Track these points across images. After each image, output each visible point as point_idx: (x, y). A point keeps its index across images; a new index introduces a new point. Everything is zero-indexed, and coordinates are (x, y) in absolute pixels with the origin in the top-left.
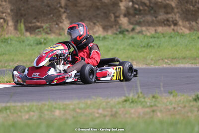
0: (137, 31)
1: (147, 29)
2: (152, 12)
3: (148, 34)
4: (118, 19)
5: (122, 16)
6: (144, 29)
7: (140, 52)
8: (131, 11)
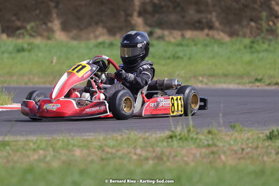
0: (156, 35)
1: (171, 33)
2: (178, 9)
3: (173, 40)
4: (129, 18)
5: (135, 14)
6: (166, 33)
7: (164, 65)
8: (149, 8)
